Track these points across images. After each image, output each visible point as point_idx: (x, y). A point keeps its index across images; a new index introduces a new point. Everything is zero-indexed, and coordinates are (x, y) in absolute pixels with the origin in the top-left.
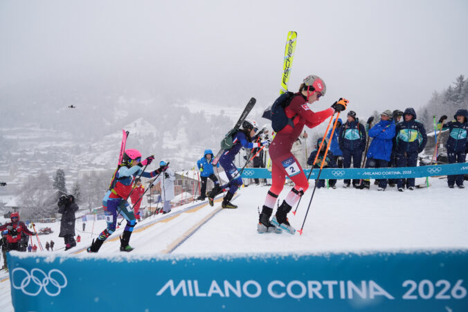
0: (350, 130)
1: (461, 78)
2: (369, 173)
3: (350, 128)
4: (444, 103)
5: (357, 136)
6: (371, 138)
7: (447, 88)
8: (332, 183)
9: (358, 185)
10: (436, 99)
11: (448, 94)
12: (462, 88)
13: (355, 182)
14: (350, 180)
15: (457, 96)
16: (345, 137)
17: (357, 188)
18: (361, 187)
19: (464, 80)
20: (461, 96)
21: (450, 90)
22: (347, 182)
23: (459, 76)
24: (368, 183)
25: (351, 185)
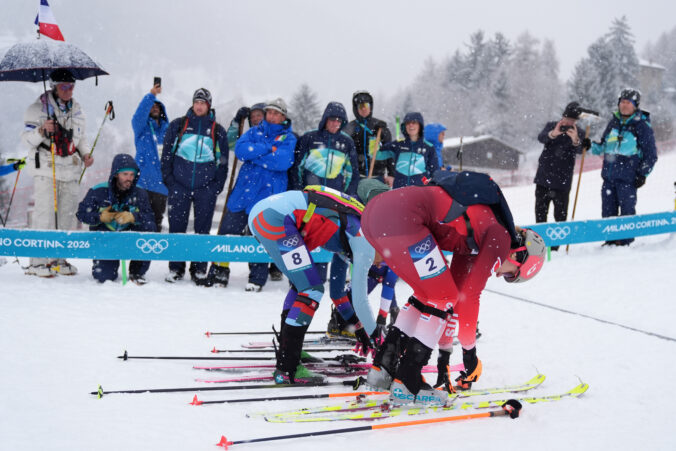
0: (194, 137)
1: (479, 37)
2: (226, 248)
3: (194, 132)
4: (445, 85)
5: (209, 156)
6: (240, 163)
7: (452, 54)
8: (138, 269)
9: (201, 276)
10: (431, 73)
11: (452, 67)
12: (479, 58)
13: (197, 267)
14: (184, 264)
15: (468, 74)
16: (179, 153)
17: (199, 282)
18: (208, 282)
19: (484, 42)
20: (474, 76)
21: (457, 60)
22: (177, 268)
23: (476, 32)
24: (225, 271)
25: (187, 274)
